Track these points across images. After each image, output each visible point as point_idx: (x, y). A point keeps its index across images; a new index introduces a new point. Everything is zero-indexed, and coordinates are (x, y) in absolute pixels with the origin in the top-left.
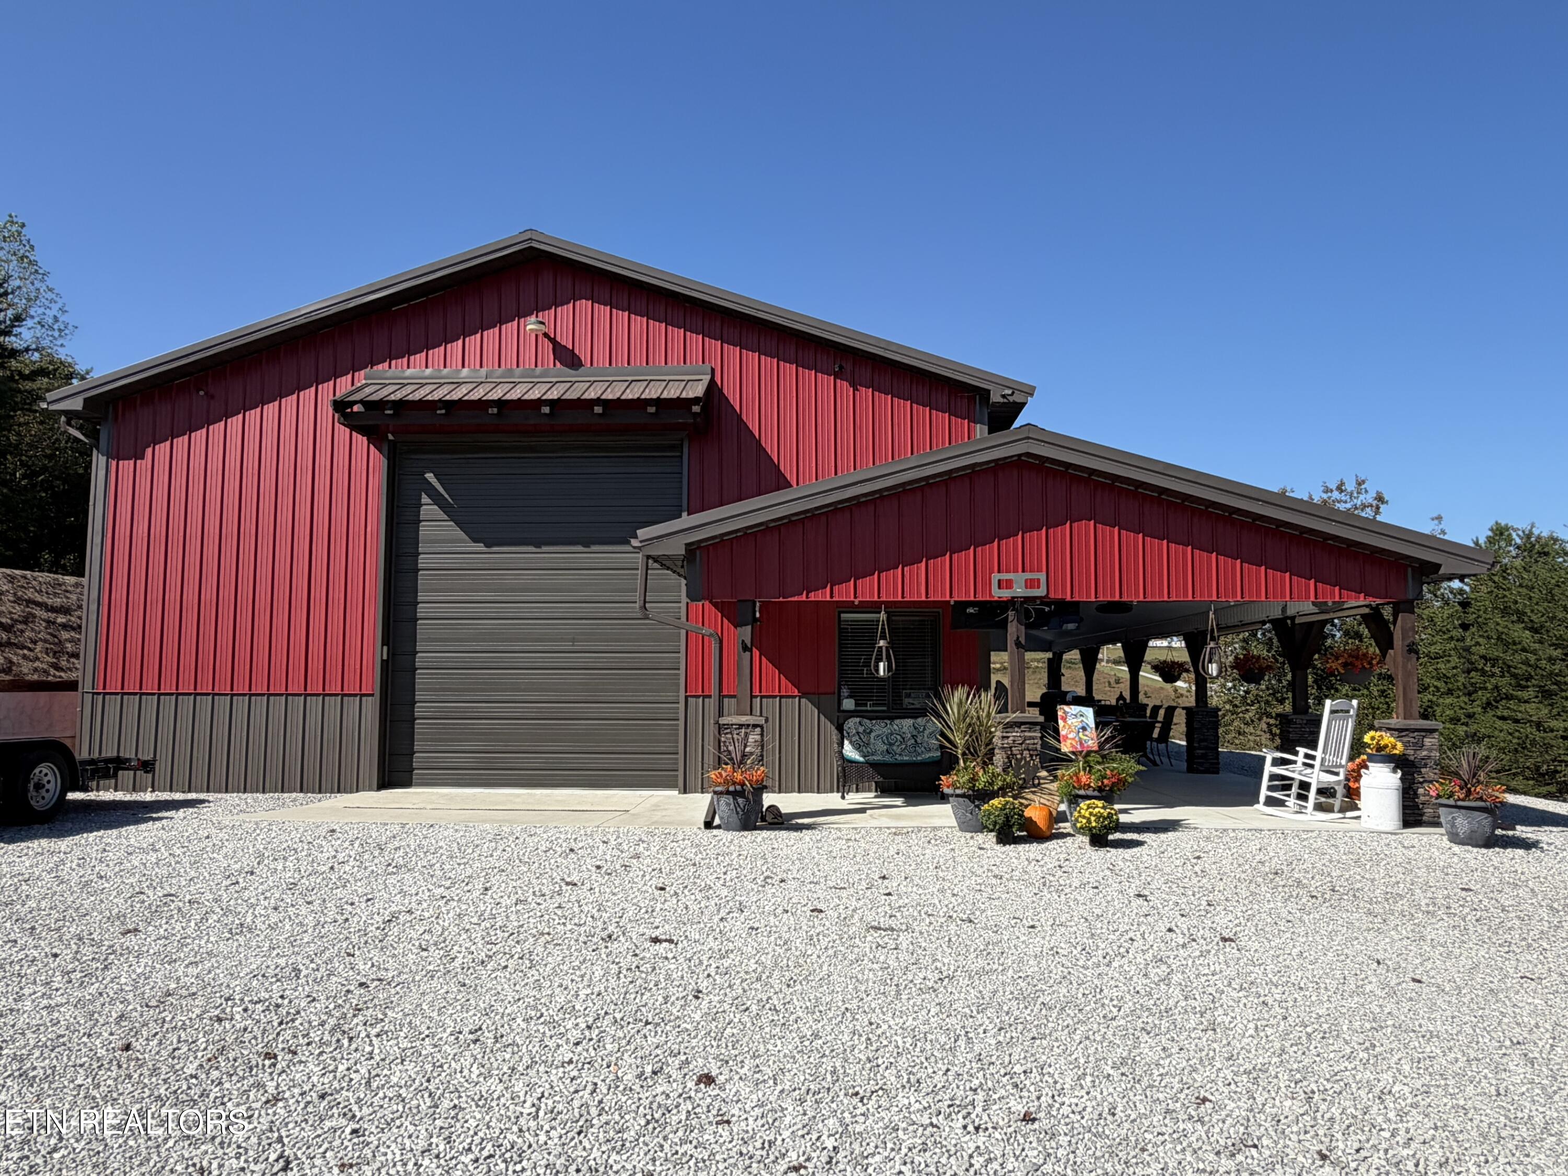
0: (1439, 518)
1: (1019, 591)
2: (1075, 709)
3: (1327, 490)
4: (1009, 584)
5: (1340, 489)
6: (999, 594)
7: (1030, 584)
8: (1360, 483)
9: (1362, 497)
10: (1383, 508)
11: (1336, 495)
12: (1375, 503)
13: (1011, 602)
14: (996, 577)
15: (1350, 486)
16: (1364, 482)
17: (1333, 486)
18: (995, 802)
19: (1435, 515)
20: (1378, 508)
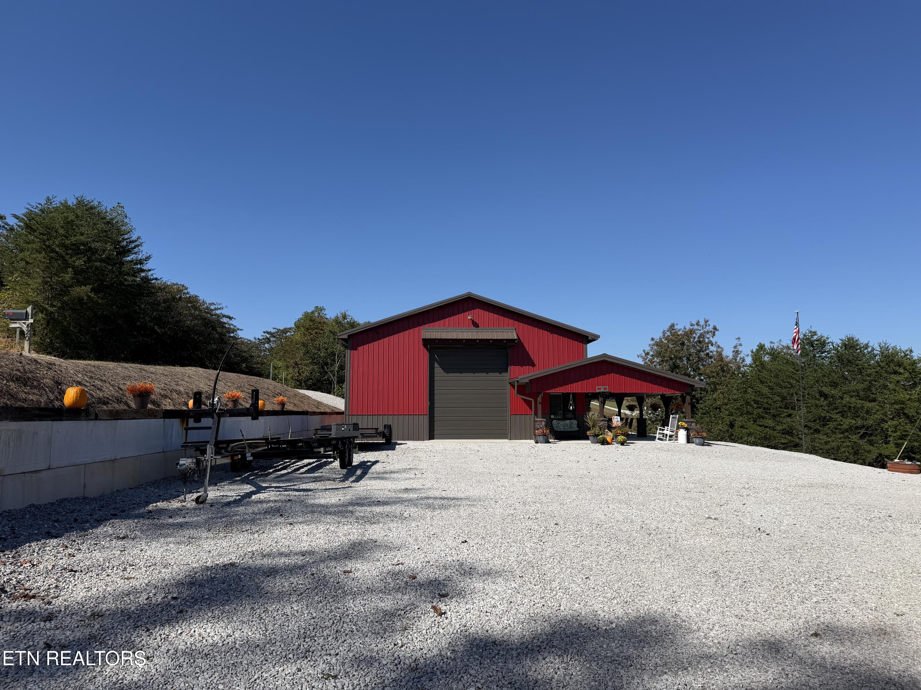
0: (739, 338)
1: (602, 390)
2: (616, 417)
3: (692, 325)
4: (600, 389)
5: (698, 324)
6: (598, 391)
7: (605, 389)
8: (706, 322)
9: (707, 328)
10: (717, 333)
11: (696, 327)
12: (713, 330)
13: (599, 393)
14: (597, 387)
15: (702, 323)
16: (708, 321)
17: (694, 323)
18: (601, 436)
19: (737, 337)
20: (714, 333)
